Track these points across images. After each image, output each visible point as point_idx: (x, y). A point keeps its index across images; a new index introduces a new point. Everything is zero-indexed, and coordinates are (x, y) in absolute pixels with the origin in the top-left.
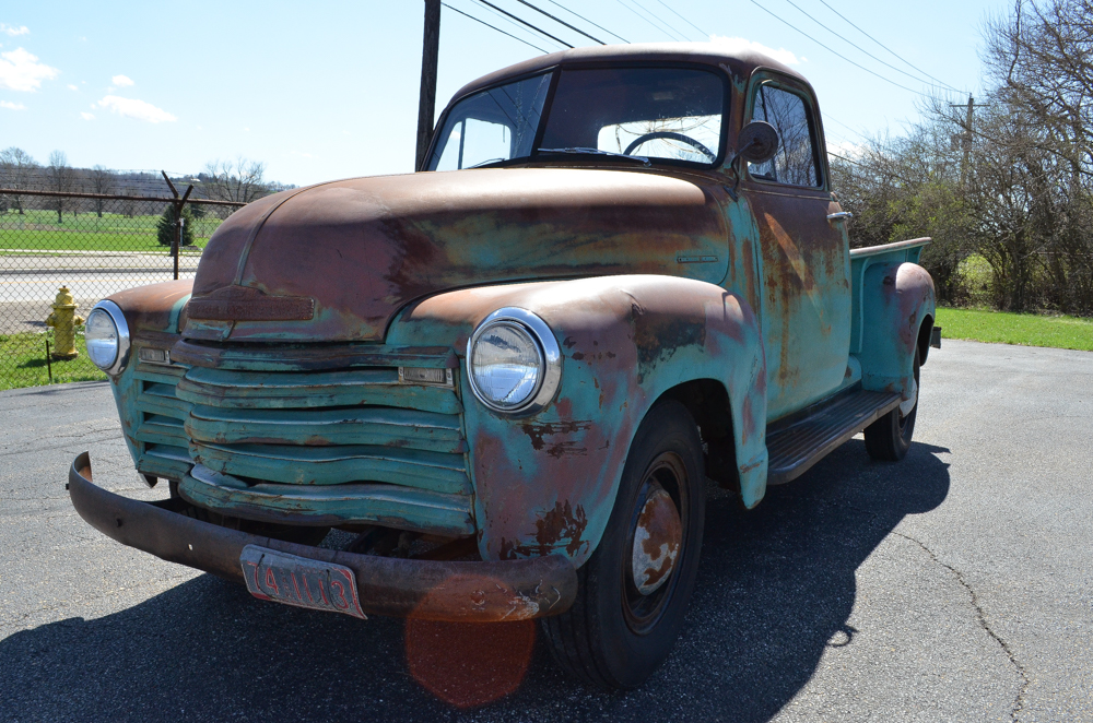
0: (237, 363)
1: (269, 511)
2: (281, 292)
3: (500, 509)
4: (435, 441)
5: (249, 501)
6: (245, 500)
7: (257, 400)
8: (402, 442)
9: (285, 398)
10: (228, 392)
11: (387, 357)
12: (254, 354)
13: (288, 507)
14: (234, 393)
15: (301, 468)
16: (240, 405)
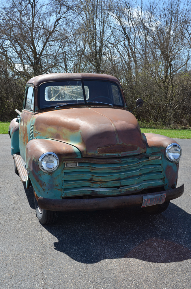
0: (126, 161)
1: (132, 191)
2: (130, 145)
4: (159, 169)
6: (125, 190)
7: (130, 168)
8: (152, 171)
9: (136, 166)
10: (121, 168)
11: (149, 155)
12: (129, 158)
13: (134, 189)
14: (123, 168)
15: (136, 181)
16: (126, 170)
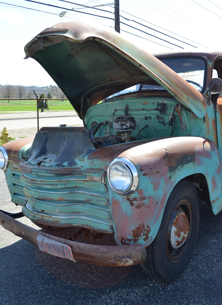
0: (36, 173)
1: (47, 221)
3: (120, 226)
4: (99, 201)
5: (41, 217)
6: (40, 217)
7: (43, 185)
8: (89, 200)
9: (51, 185)
10: (34, 182)
11: (83, 172)
13: (53, 220)
14: (36, 182)
15: (57, 208)
16: (37, 186)
